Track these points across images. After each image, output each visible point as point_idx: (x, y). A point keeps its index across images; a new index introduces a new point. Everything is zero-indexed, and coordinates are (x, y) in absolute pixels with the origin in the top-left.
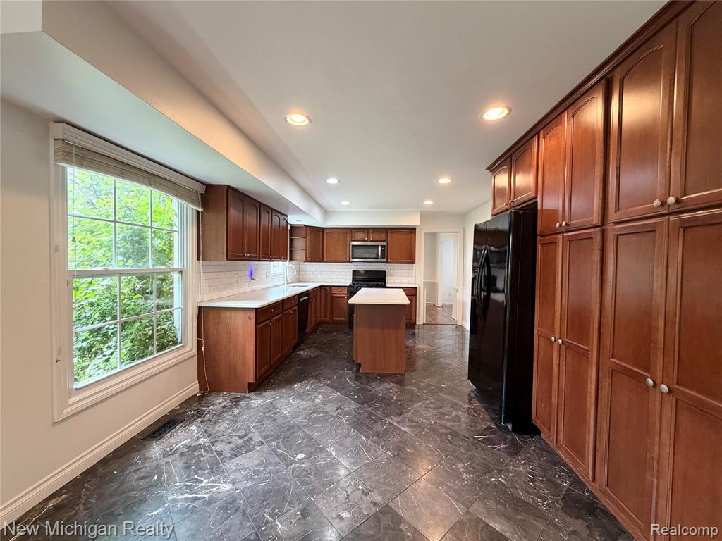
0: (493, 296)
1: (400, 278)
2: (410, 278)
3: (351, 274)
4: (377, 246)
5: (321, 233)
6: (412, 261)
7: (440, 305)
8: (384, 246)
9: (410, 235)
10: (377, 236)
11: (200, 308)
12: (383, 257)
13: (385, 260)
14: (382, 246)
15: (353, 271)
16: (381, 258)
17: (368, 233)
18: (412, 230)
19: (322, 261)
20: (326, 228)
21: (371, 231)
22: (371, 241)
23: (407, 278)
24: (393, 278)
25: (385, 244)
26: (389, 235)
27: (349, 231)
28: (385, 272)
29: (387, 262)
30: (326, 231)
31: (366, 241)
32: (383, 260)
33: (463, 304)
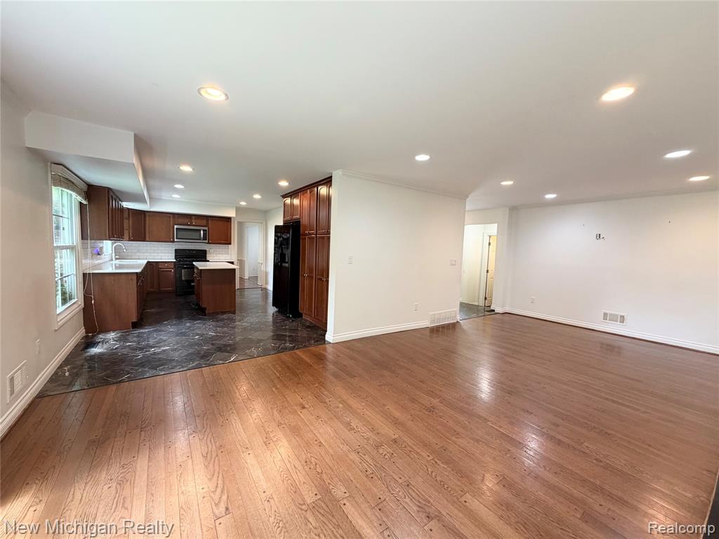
0: (283, 264)
1: (219, 255)
2: (226, 255)
3: (174, 252)
4: (200, 230)
5: (143, 215)
6: (228, 242)
7: (246, 277)
8: (206, 230)
9: (226, 223)
10: (199, 222)
11: (84, 275)
12: (205, 238)
13: (207, 241)
14: (204, 230)
15: (176, 250)
16: (203, 240)
18: (228, 219)
19: (144, 241)
21: (193, 217)
22: (194, 226)
23: (224, 255)
25: (206, 228)
26: (210, 221)
27: (171, 216)
28: (206, 251)
29: (209, 243)
30: (147, 214)
31: (189, 225)
32: (205, 241)
33: (266, 274)
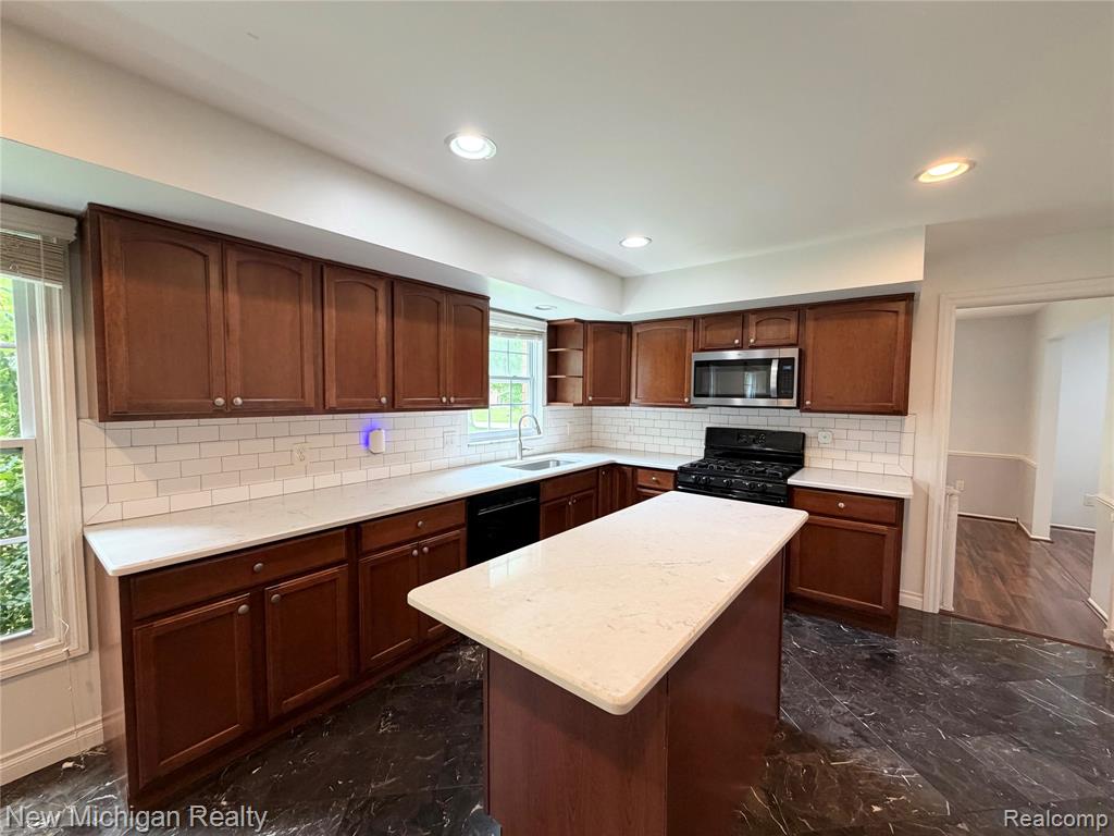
1: (855, 456)
3: (703, 435)
4: (768, 362)
5: (624, 337)
6: (895, 406)
7: (1040, 530)
8: (790, 360)
10: (771, 331)
12: (783, 391)
13: (793, 402)
14: (782, 362)
15: (708, 429)
16: (780, 396)
17: (744, 326)
19: (627, 402)
20: (637, 323)
21: (754, 319)
22: (751, 347)
23: (877, 458)
24: (826, 454)
25: (792, 353)
26: (811, 324)
27: (690, 326)
28: (800, 435)
29: (800, 406)
30: (636, 330)
31: (736, 349)
32: (785, 402)
